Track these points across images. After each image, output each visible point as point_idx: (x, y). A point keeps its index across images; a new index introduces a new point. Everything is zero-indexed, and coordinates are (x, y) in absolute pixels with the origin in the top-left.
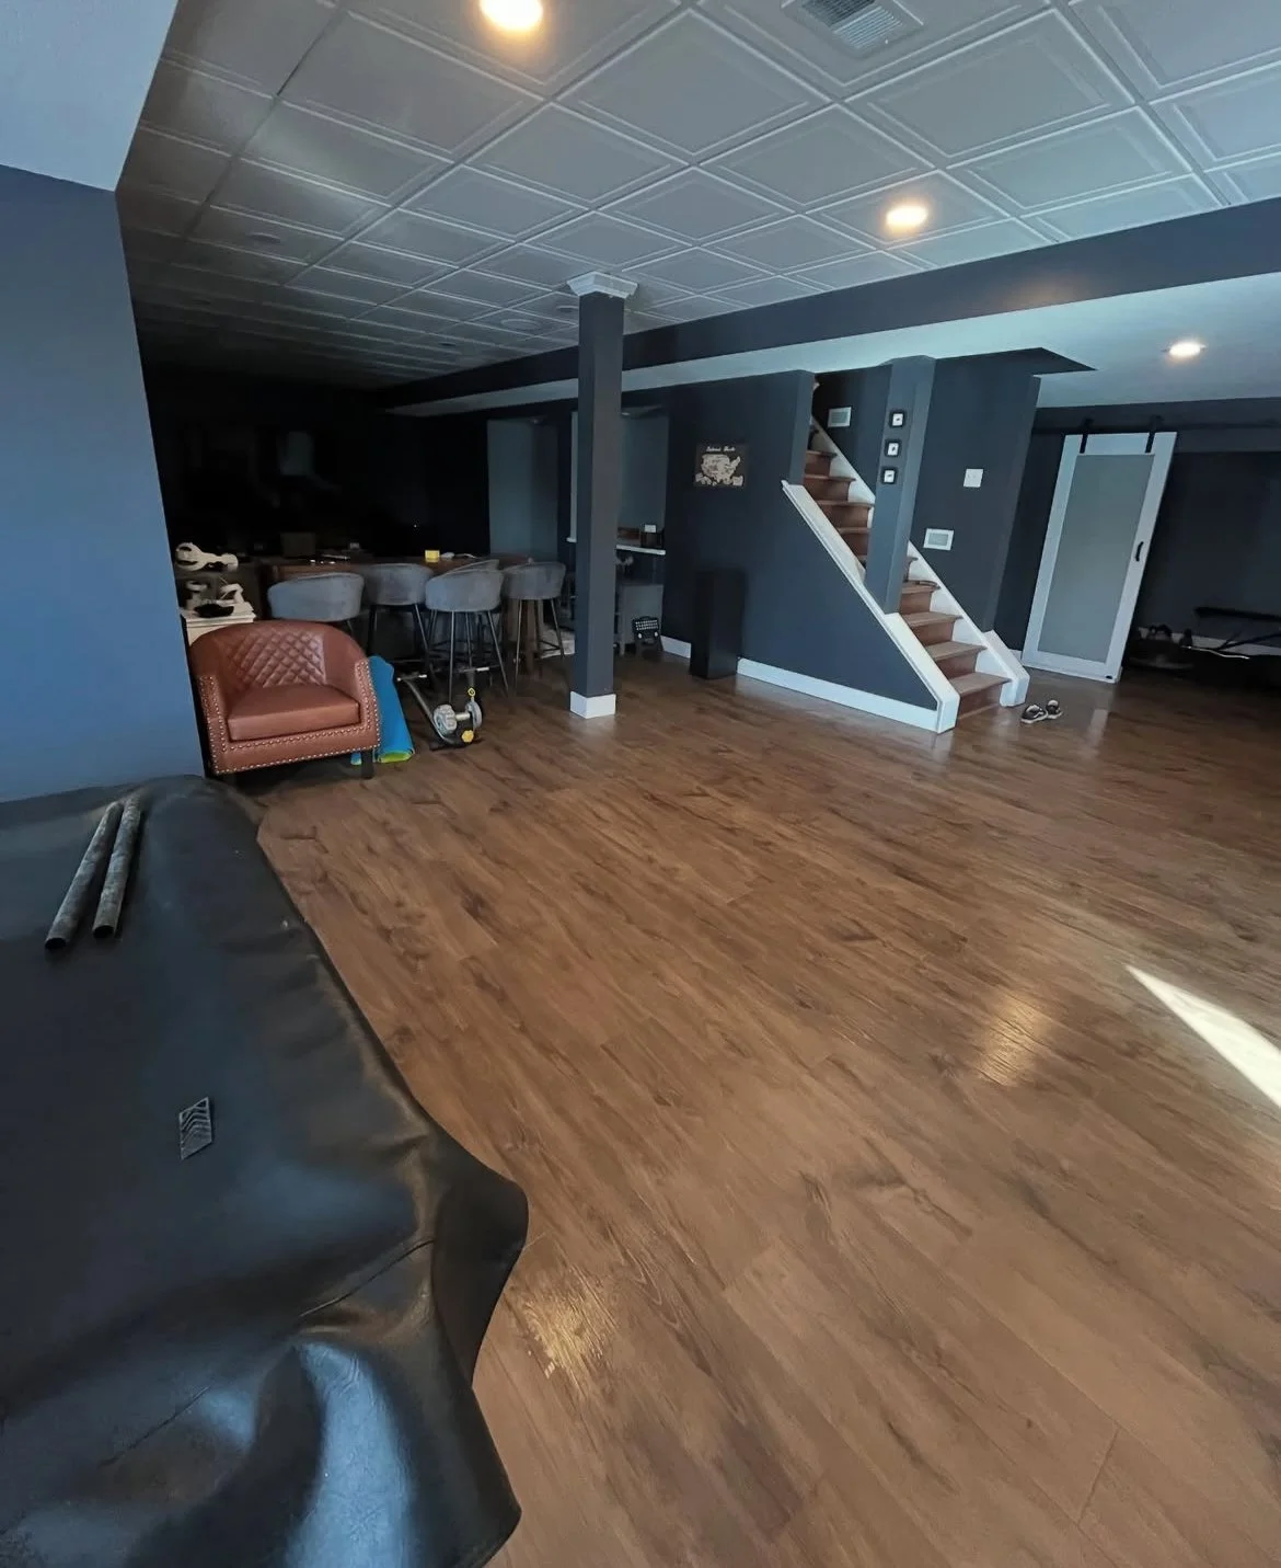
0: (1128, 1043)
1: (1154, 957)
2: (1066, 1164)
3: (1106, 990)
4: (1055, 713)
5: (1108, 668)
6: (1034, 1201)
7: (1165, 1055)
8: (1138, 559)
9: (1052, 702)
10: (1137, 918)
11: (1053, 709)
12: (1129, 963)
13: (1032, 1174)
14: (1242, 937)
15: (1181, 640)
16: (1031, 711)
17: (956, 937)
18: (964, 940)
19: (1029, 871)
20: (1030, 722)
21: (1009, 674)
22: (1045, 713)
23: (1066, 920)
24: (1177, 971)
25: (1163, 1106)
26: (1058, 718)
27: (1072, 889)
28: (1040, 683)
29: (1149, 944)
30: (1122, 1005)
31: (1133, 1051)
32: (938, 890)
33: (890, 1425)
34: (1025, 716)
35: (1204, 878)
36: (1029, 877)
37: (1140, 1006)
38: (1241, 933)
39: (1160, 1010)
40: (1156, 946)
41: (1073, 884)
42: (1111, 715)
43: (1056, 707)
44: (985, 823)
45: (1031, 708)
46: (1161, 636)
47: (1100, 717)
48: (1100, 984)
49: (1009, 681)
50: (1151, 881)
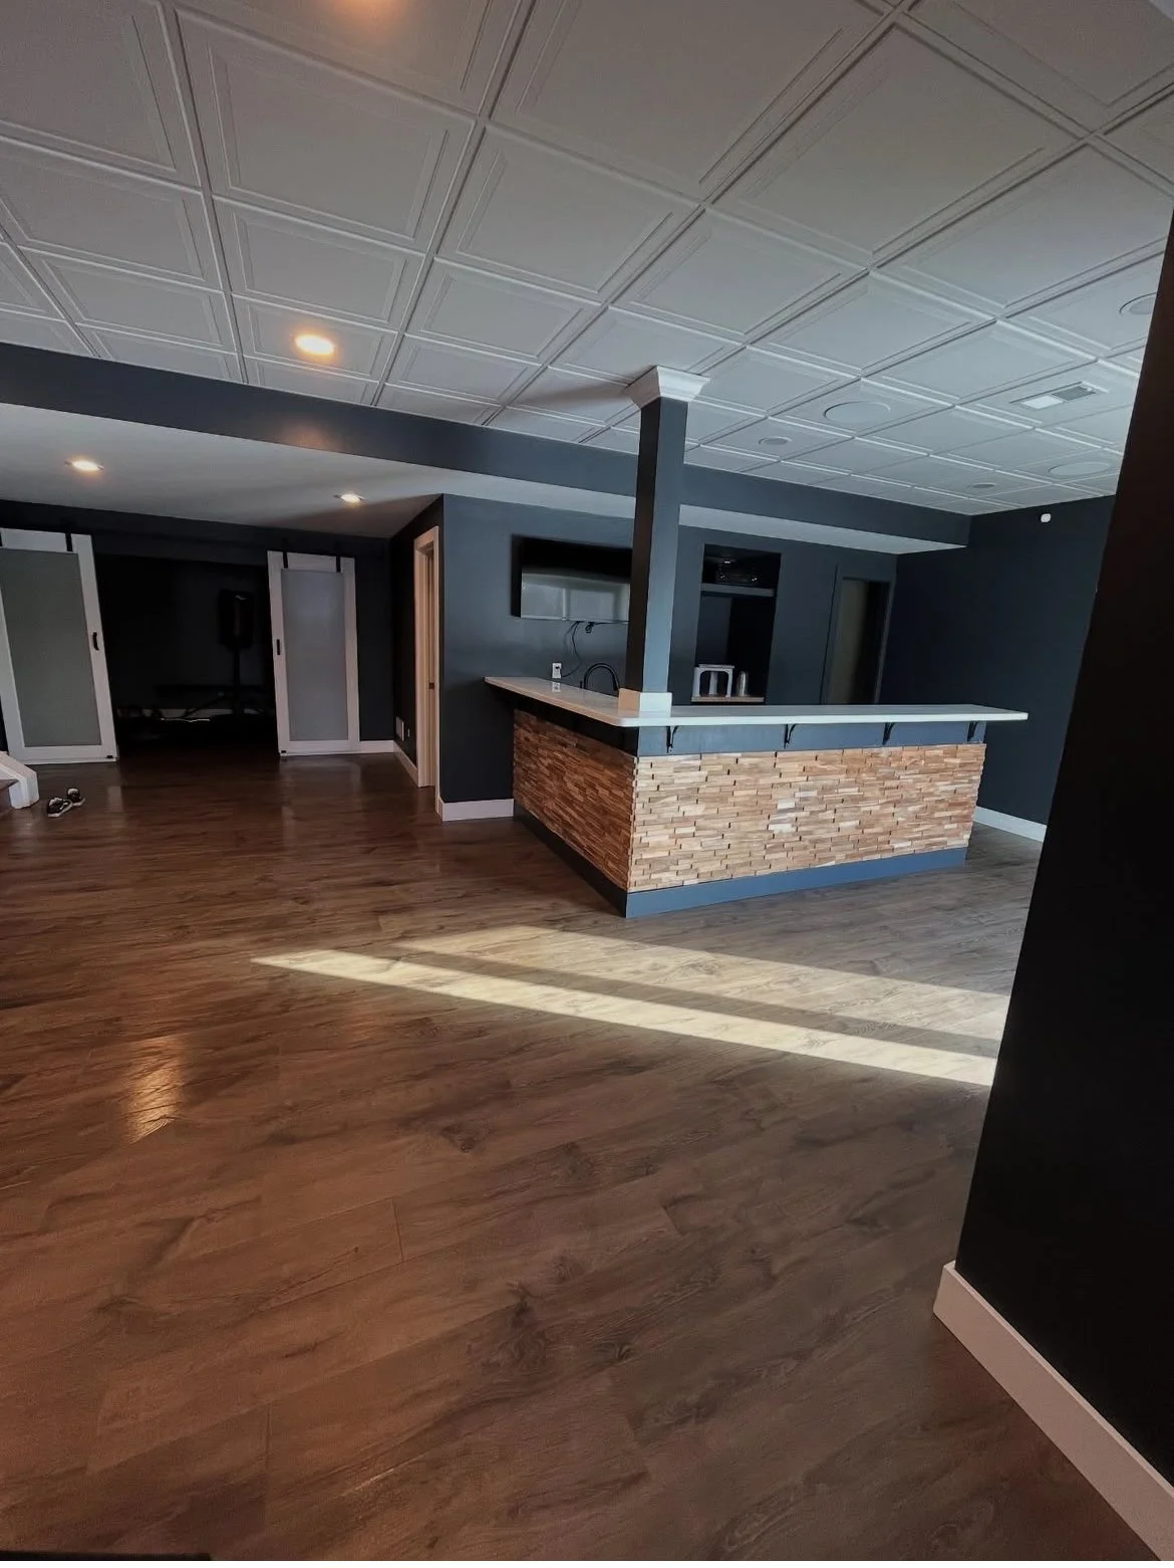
0: (281, 1005)
1: (261, 945)
2: (288, 1103)
3: (249, 983)
4: (79, 801)
5: (106, 748)
6: (284, 1139)
7: (304, 996)
8: (97, 648)
9: (71, 791)
10: (240, 926)
11: (75, 798)
12: (249, 958)
13: (271, 1128)
14: (302, 904)
15: (153, 714)
16: (54, 804)
17: (109, 1022)
18: (118, 1019)
19: (138, 937)
20: (57, 815)
21: (14, 776)
22: (69, 803)
23: (192, 955)
24: (279, 944)
25: (317, 1026)
26: (84, 803)
27: (182, 932)
28: (49, 778)
29: (255, 938)
30: (263, 985)
31: (285, 1007)
32: (61, 996)
33: (287, 1356)
34: (50, 810)
35: (262, 879)
36: (141, 941)
37: (273, 978)
38: (301, 901)
39: (286, 973)
40: (259, 937)
41: (180, 928)
42: (124, 788)
43: (77, 794)
44: (69, 918)
45: (52, 801)
46: (134, 715)
47: (115, 794)
48: (242, 982)
49: (15, 782)
50: (232, 897)
